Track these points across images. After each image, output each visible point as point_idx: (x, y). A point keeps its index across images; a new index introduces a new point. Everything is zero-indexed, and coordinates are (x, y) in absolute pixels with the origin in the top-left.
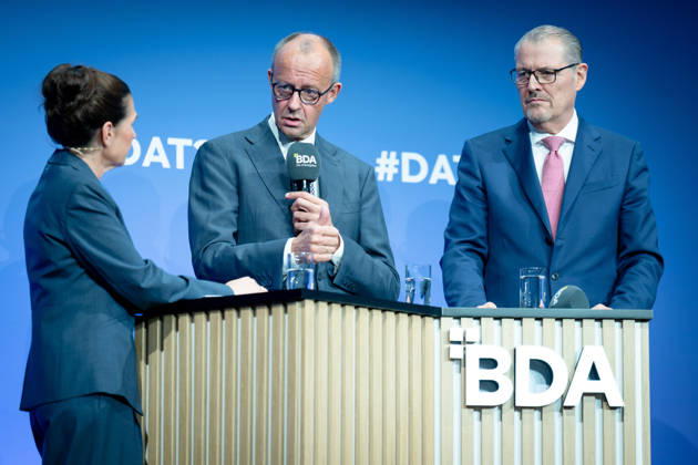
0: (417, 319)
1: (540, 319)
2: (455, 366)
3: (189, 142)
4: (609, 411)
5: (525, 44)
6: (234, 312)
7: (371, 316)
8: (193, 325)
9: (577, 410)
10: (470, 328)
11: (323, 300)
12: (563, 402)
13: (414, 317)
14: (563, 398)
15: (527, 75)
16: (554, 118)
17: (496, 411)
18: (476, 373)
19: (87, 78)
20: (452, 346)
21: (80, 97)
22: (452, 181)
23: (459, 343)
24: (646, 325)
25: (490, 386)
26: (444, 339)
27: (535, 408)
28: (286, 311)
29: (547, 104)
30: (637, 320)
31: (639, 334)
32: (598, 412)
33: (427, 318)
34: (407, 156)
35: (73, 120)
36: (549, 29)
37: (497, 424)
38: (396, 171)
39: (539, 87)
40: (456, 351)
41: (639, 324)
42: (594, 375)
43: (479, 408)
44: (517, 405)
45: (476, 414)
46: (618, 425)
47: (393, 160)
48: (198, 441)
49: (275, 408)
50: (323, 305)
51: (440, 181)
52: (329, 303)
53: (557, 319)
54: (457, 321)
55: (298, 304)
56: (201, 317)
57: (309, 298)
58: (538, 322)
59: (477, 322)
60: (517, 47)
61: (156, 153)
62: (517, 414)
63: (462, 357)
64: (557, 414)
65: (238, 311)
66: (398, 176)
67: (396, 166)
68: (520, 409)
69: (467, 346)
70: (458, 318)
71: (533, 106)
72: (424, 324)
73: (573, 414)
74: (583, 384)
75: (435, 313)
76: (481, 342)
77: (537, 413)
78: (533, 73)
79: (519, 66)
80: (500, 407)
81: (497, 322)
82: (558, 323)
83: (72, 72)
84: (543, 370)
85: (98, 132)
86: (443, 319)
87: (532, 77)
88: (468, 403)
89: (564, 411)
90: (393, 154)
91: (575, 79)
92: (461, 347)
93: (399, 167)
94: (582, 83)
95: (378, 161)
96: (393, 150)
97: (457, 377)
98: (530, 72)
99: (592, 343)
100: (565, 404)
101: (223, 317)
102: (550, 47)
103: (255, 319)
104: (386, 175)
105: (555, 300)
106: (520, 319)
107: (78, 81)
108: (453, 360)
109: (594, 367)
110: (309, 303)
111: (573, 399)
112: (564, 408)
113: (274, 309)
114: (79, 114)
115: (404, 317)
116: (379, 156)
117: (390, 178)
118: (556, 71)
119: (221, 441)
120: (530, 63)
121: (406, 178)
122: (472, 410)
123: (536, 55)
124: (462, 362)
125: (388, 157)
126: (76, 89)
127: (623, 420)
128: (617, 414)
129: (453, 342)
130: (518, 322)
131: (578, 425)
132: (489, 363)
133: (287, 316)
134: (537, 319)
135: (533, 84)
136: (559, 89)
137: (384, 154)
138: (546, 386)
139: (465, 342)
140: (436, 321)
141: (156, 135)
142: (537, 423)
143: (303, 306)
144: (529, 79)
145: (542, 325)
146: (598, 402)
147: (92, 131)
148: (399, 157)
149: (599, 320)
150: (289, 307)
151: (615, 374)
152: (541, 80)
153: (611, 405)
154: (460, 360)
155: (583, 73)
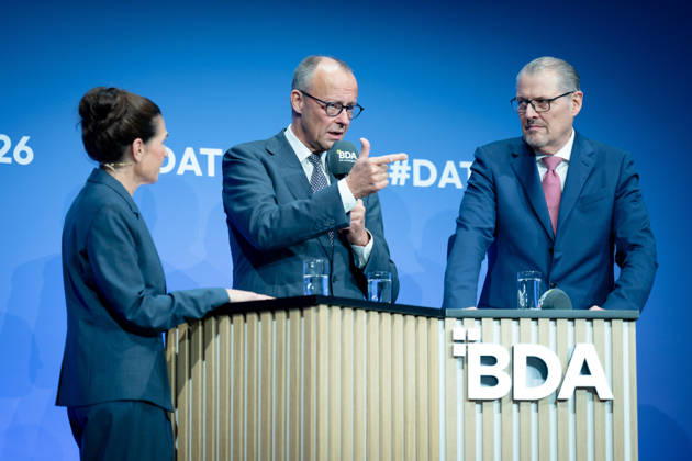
0: (423, 320)
1: (536, 319)
2: (458, 363)
4: (600, 404)
5: (524, 75)
7: (381, 319)
9: (570, 403)
10: (472, 328)
11: (336, 305)
13: (420, 318)
14: (557, 392)
16: (550, 143)
17: (496, 404)
18: (477, 370)
19: (118, 99)
20: (456, 345)
21: (111, 115)
22: (459, 185)
23: (462, 341)
24: (633, 324)
25: (490, 381)
26: (448, 338)
27: (532, 401)
28: (302, 315)
29: (544, 130)
30: (625, 320)
31: (627, 332)
32: (590, 404)
33: (432, 319)
34: (418, 163)
35: (105, 136)
37: (497, 415)
38: (408, 176)
39: (537, 115)
40: (459, 350)
41: (626, 323)
42: (585, 370)
43: (480, 402)
44: (515, 398)
45: (478, 406)
46: (608, 415)
47: (405, 167)
49: (292, 404)
50: (336, 310)
51: (448, 185)
52: (342, 308)
53: (551, 319)
54: (459, 321)
55: (313, 309)
57: (324, 303)
58: (534, 322)
59: (477, 322)
61: (189, 163)
62: (515, 406)
63: (464, 354)
64: (552, 406)
66: (409, 181)
67: (408, 172)
68: (518, 402)
69: (470, 345)
70: (461, 318)
71: (531, 133)
72: (429, 324)
73: (567, 406)
74: (576, 379)
75: (439, 314)
76: (482, 341)
77: (533, 406)
78: (530, 102)
79: (518, 95)
80: (500, 400)
81: (496, 322)
82: (552, 323)
83: (103, 94)
84: (539, 366)
85: (129, 148)
86: (447, 320)
87: (529, 105)
88: (471, 397)
89: (558, 404)
91: (571, 107)
92: (464, 345)
93: (411, 172)
94: (578, 108)
95: (392, 167)
97: (460, 373)
98: (528, 102)
99: (583, 341)
100: (559, 397)
104: (399, 180)
106: (517, 319)
107: (108, 101)
108: (456, 357)
109: (585, 364)
110: (323, 308)
111: (566, 393)
112: (558, 401)
113: (291, 313)
114: (110, 131)
115: (411, 319)
117: (402, 183)
118: (550, 101)
120: (527, 93)
121: (417, 182)
122: (474, 403)
123: (533, 86)
124: (464, 360)
125: (401, 164)
126: (108, 108)
127: (612, 411)
128: (607, 406)
129: (456, 341)
130: (515, 322)
131: (571, 416)
132: (490, 360)
133: (303, 320)
134: (533, 319)
135: (530, 112)
136: (554, 116)
138: (541, 380)
140: (441, 322)
141: (190, 146)
142: (533, 414)
143: (318, 311)
144: (526, 108)
145: (538, 324)
146: (590, 395)
147: (123, 147)
148: (411, 163)
149: (590, 319)
150: (305, 312)
151: (604, 368)
152: (538, 109)
153: (601, 398)
154: (462, 357)
155: (579, 99)
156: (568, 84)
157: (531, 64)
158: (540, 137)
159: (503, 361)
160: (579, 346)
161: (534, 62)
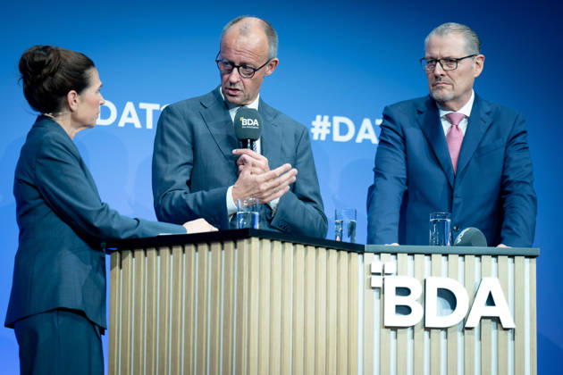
0: (344, 254)
1: (446, 255)
2: (375, 293)
3: (157, 107)
4: (503, 332)
5: (433, 38)
6: (193, 248)
8: (159, 258)
9: (476, 331)
10: (388, 262)
11: (266, 238)
12: (464, 324)
13: (342, 252)
14: (465, 320)
15: (434, 63)
16: (455, 99)
17: (409, 331)
18: (393, 300)
19: (51, 56)
20: (374, 277)
21: (45, 71)
22: (375, 141)
23: (379, 274)
24: (534, 260)
25: (405, 310)
26: (367, 271)
27: (442, 329)
28: (236, 247)
29: (450, 87)
30: (527, 257)
31: (528, 268)
32: (494, 332)
33: (353, 254)
34: (337, 120)
35: (41, 90)
36: (453, 25)
37: (410, 342)
38: (328, 132)
39: (444, 73)
40: (377, 281)
41: (528, 260)
42: (490, 301)
43: (395, 329)
44: (427, 326)
45: (393, 333)
46: (510, 343)
47: (326, 123)
48: (162, 353)
49: (226, 327)
50: (267, 242)
51: (364, 140)
52: (272, 241)
53: (460, 255)
54: (377, 256)
55: (246, 241)
56: (165, 251)
57: (255, 236)
58: (444, 258)
59: (393, 257)
60: (427, 40)
61: (129, 115)
62: (426, 333)
63: (381, 286)
64: (459, 334)
65: (196, 246)
66: (330, 136)
67: (328, 128)
68: (428, 329)
69: (386, 277)
70: (378, 253)
71: (439, 88)
72: (350, 258)
73: (473, 334)
74: (481, 309)
75: (360, 249)
76: (397, 274)
77: (443, 333)
78: (439, 61)
79: (427, 55)
80: (413, 327)
81: (411, 257)
82: (461, 258)
84: (448, 297)
86: (365, 254)
87: (438, 64)
88: (386, 324)
89: (466, 331)
90: (326, 118)
91: (475, 67)
92: (381, 277)
93: (331, 128)
94: (479, 71)
95: (314, 123)
96: (326, 114)
97: (377, 302)
98: (437, 61)
99: (489, 275)
100: (467, 325)
101: (184, 251)
102: (453, 41)
103: (210, 253)
104: (320, 135)
105: (459, 240)
106: (430, 255)
107: (42, 58)
108: (373, 288)
109: (490, 295)
110: (255, 241)
111: (473, 322)
112: (465, 329)
113: (226, 245)
114: (46, 85)
115: (333, 253)
116: (314, 119)
117: (323, 138)
118: (458, 60)
119: (181, 353)
120: (436, 53)
121: (337, 137)
122: (389, 330)
123: (441, 47)
124: (381, 290)
125: (322, 120)
126: (42, 65)
127: (514, 339)
128: (509, 334)
129: (374, 274)
130: (427, 258)
131: (477, 343)
132: (403, 291)
133: (236, 250)
134: (443, 255)
135: (439, 70)
136: (460, 74)
137: (319, 117)
138: (450, 310)
139: (384, 273)
140: (360, 256)
141: (130, 101)
142: (443, 341)
143: (250, 243)
144: (435, 66)
145: (448, 260)
146: (493, 324)
147: (59, 99)
148: (331, 120)
149: (495, 256)
150: (239, 244)
151: (507, 301)
152: (445, 67)
153: (504, 326)
154: (379, 288)
155: (481, 62)
156: (472, 46)
157: (439, 28)
158: (446, 93)
159: (416, 291)
160: (484, 279)
161: (442, 26)
